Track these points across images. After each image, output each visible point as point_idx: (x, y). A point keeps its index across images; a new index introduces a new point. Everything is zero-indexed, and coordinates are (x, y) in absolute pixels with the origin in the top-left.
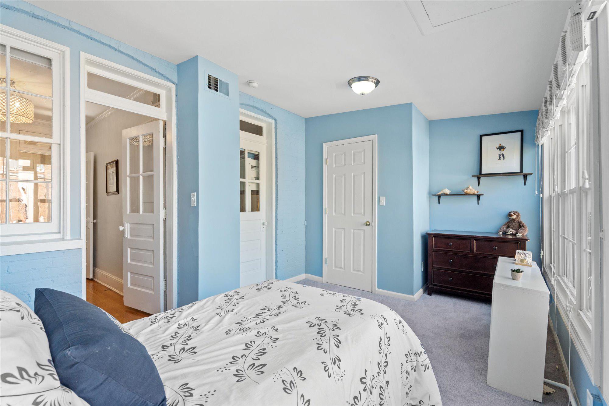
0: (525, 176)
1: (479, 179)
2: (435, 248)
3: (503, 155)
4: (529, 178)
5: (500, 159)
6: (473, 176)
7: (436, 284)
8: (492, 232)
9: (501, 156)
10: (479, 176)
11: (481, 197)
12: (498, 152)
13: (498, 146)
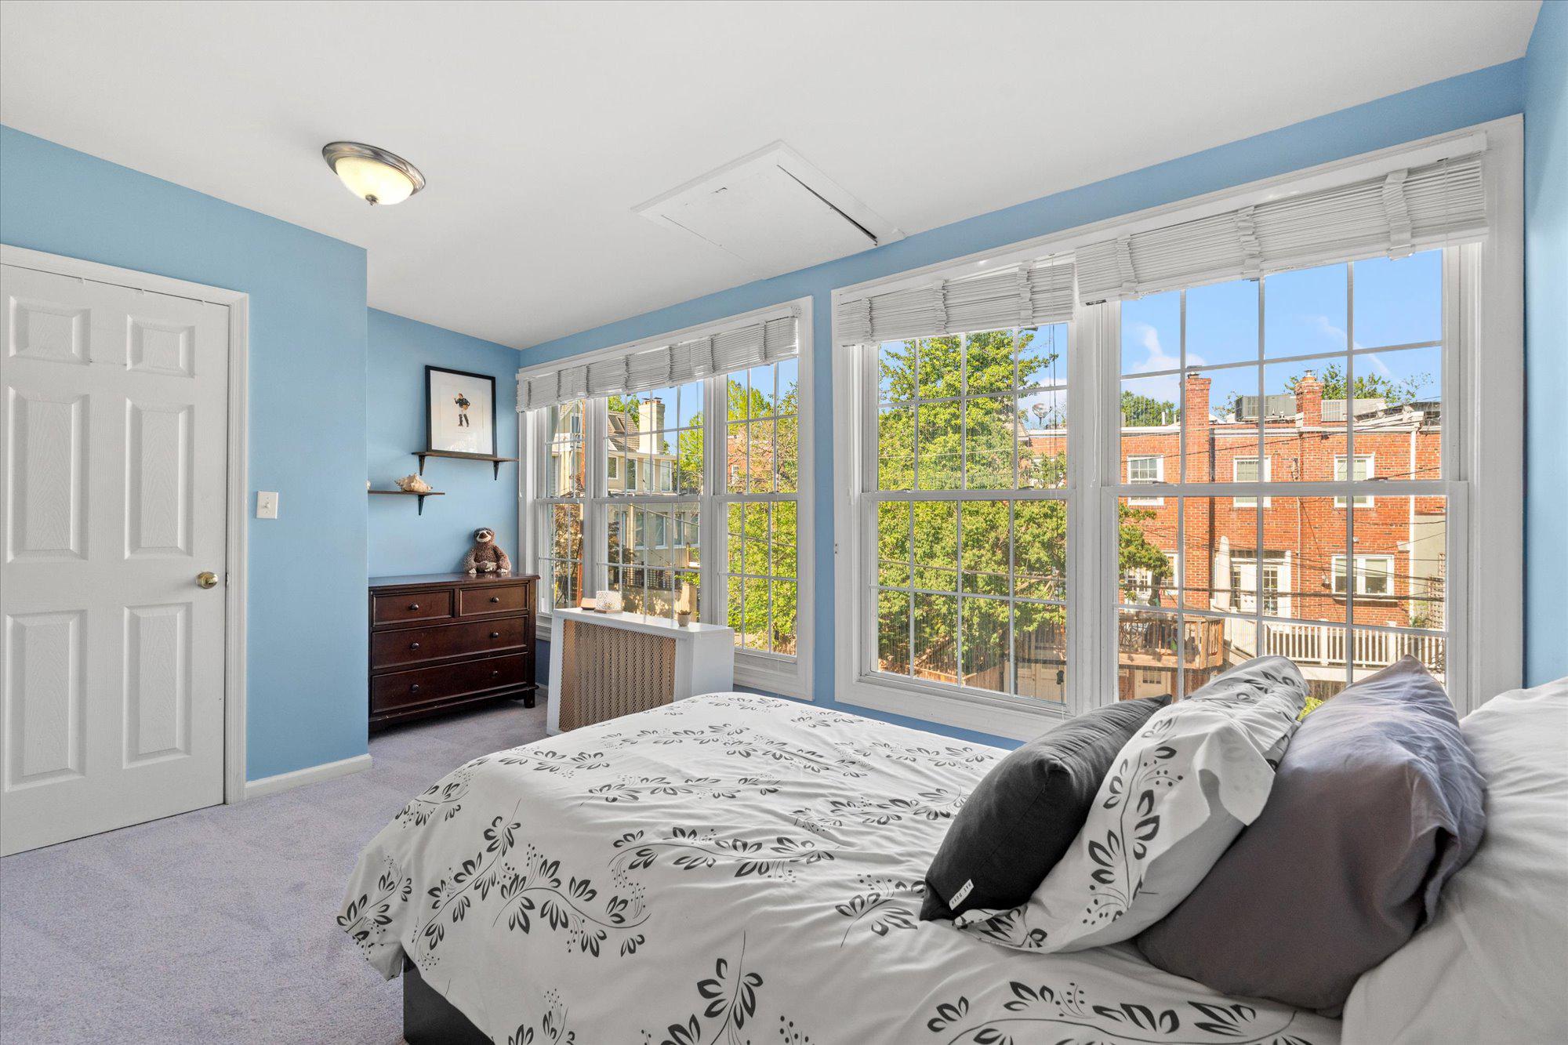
0: (496, 463)
1: (422, 458)
2: (379, 623)
3: (465, 416)
4: (501, 466)
5: (461, 424)
6: (413, 454)
7: (381, 710)
8: (442, 572)
9: (463, 419)
10: (424, 452)
11: (425, 498)
12: (458, 409)
13: (458, 398)
